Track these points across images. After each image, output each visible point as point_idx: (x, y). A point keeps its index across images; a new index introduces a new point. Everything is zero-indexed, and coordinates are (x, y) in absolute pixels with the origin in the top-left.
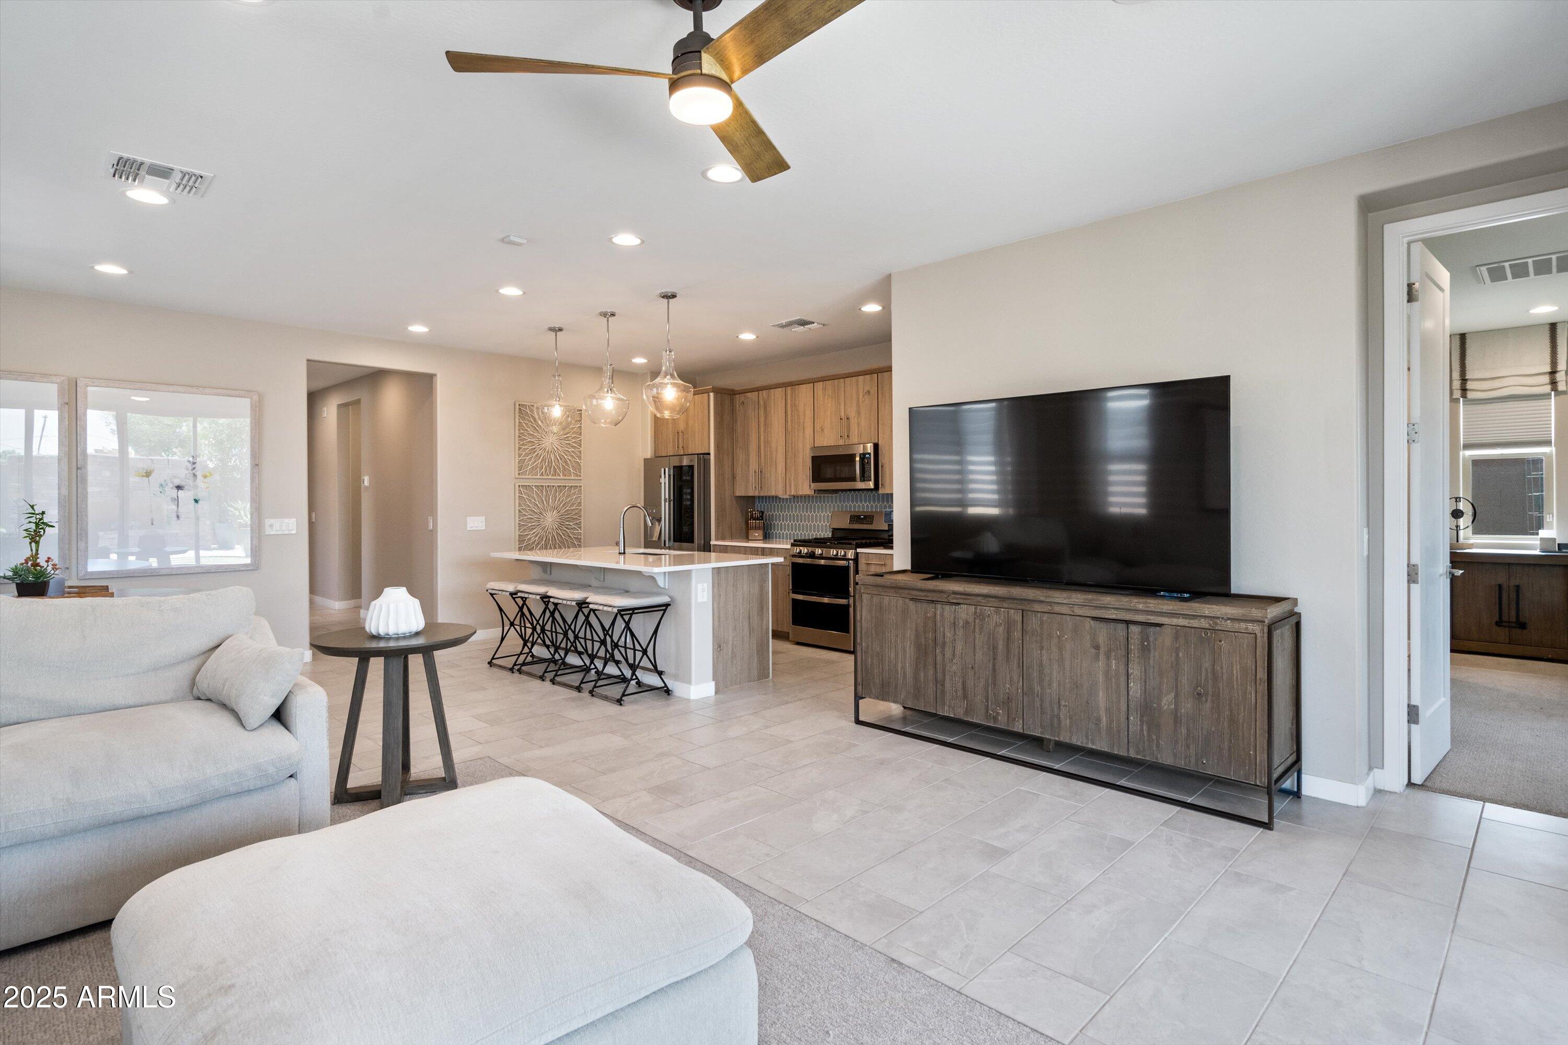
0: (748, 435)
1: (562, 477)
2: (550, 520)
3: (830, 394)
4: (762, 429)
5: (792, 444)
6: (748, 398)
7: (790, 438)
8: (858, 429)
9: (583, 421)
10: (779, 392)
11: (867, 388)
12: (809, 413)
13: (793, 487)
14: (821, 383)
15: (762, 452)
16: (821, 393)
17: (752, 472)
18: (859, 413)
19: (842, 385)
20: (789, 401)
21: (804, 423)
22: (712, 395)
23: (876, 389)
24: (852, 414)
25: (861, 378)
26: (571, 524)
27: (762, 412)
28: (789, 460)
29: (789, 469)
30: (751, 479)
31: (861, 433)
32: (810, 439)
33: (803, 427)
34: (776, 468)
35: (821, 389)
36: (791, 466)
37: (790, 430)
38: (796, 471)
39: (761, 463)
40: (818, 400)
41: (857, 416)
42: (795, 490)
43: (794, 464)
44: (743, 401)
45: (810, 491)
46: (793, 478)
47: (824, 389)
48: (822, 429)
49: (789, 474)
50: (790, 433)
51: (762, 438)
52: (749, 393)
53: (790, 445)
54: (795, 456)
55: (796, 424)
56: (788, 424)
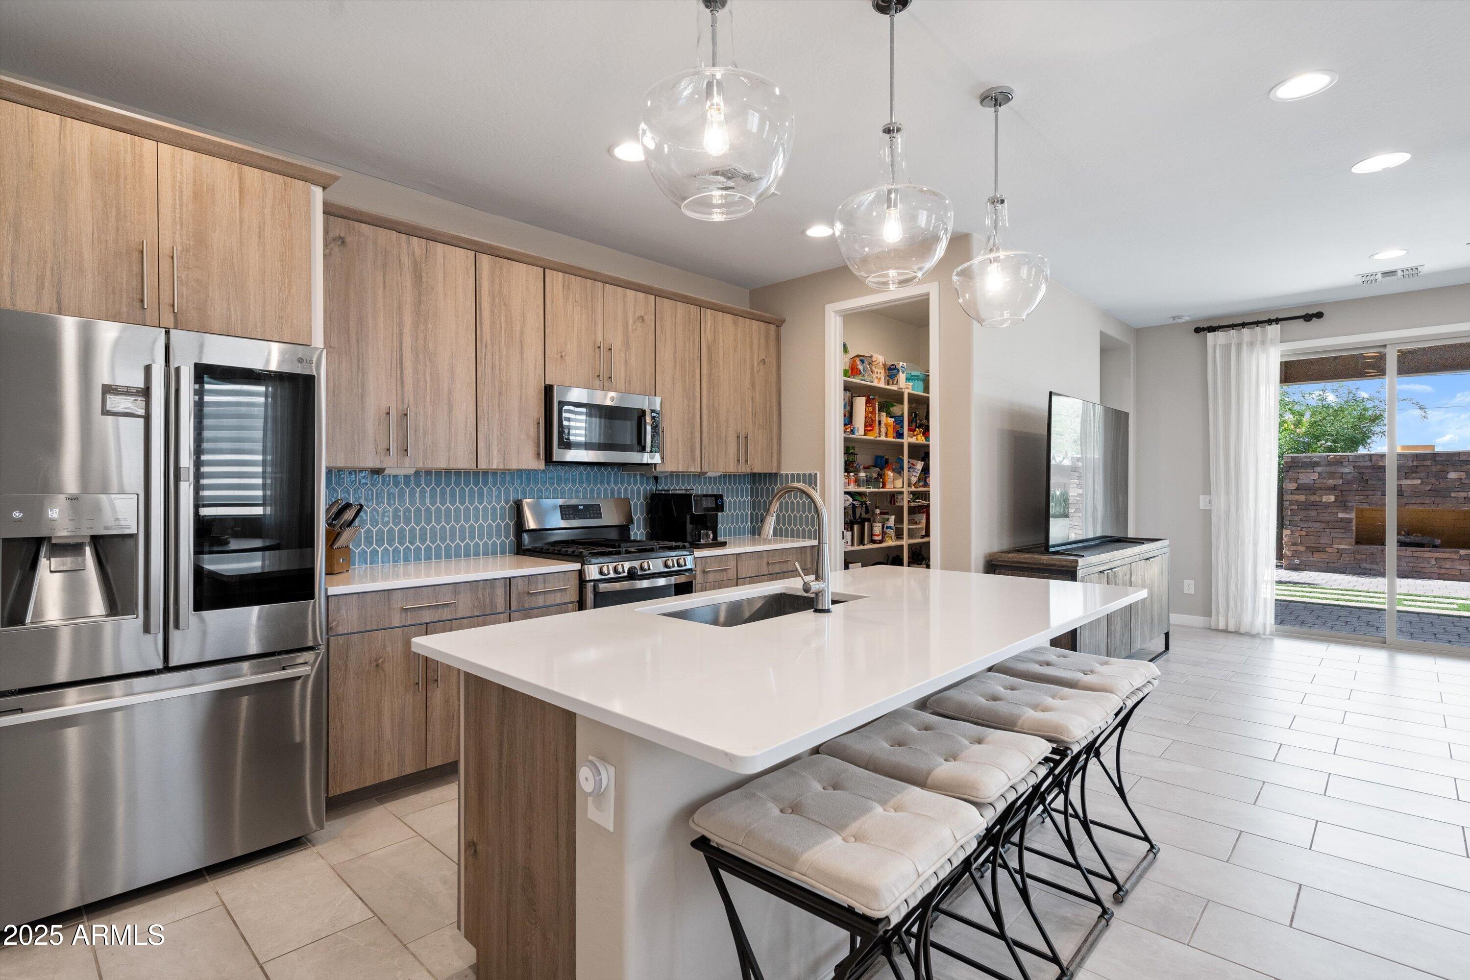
0: (361, 321)
3: (578, 299)
4: (407, 319)
5: (493, 368)
6: (359, 234)
7: (489, 357)
8: (626, 370)
10: (459, 257)
11: (639, 313)
12: (534, 320)
13: (495, 452)
14: (560, 274)
15: (409, 372)
16: (561, 293)
17: (371, 412)
18: (627, 346)
19: (600, 293)
20: (485, 284)
21: (521, 333)
22: (318, 193)
23: (654, 317)
24: (617, 343)
25: (630, 293)
27: (407, 281)
28: (485, 399)
29: (486, 417)
30: (370, 427)
31: (630, 378)
32: (535, 368)
33: (521, 342)
34: (450, 411)
35: (561, 286)
36: (490, 412)
37: (489, 342)
38: (504, 423)
39: (403, 395)
40: (553, 302)
41: (624, 349)
42: (502, 461)
43: (497, 410)
44: (342, 235)
45: (537, 463)
46: (495, 435)
47: (567, 287)
48: (561, 356)
49: (486, 427)
50: (489, 347)
51: (408, 340)
52: (363, 225)
53: (488, 370)
54: (500, 393)
55: (503, 331)
56: (481, 327)
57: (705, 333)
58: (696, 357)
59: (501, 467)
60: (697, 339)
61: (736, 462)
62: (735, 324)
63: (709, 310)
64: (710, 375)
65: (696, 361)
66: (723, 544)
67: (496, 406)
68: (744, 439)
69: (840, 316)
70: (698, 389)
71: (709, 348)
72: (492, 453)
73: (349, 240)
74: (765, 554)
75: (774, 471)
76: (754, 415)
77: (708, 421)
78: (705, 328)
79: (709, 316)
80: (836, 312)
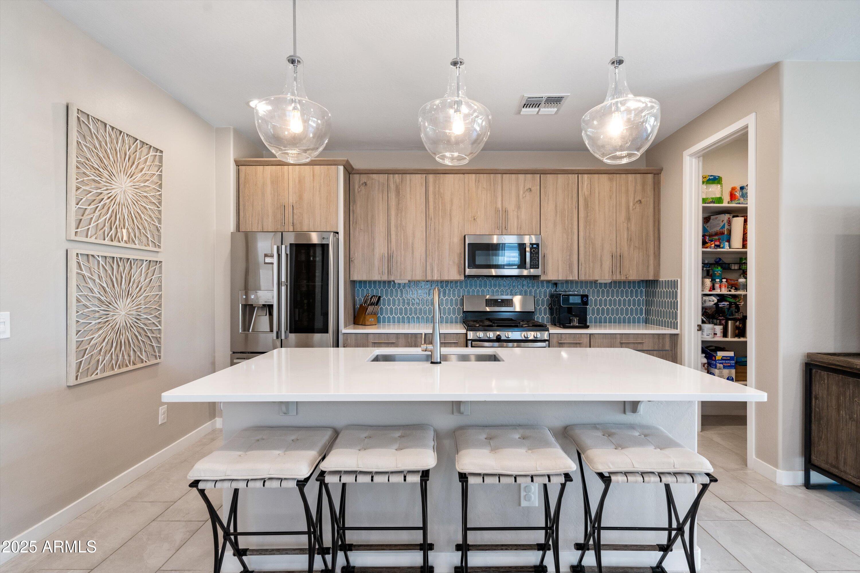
0: (373, 217)
1: (137, 246)
2: (123, 313)
3: (485, 186)
4: (393, 212)
5: (435, 230)
6: (372, 179)
7: (432, 224)
8: (518, 222)
9: (164, 168)
10: (418, 179)
11: (528, 186)
12: (458, 202)
13: (436, 272)
14: (474, 175)
15: (393, 237)
16: (474, 184)
17: (377, 256)
18: (519, 207)
19: (500, 181)
20: (431, 189)
21: (450, 210)
22: (341, 168)
23: (539, 187)
24: (511, 207)
25: (521, 177)
26: (149, 317)
27: (393, 195)
28: (430, 245)
29: (431, 254)
30: (376, 263)
31: (521, 225)
32: (459, 227)
33: (450, 214)
34: (413, 253)
35: (474, 181)
36: (433, 252)
37: (433, 217)
38: (440, 257)
39: (391, 247)
40: (469, 190)
41: (516, 210)
42: (439, 275)
43: (437, 250)
44: (365, 181)
45: (459, 276)
46: (436, 262)
47: (478, 181)
48: (474, 219)
49: (431, 259)
50: (433, 219)
51: (393, 222)
52: (374, 175)
53: (432, 231)
54: (439, 242)
55: (440, 211)
56: (429, 210)
57: (582, 190)
58: (574, 207)
59: (439, 279)
60: (575, 195)
61: (611, 273)
62: (611, 180)
63: (586, 175)
64: (587, 216)
65: (574, 210)
66: (587, 327)
67: (437, 249)
68: (619, 257)
69: (695, 158)
70: (576, 227)
71: (586, 200)
72: (434, 272)
73: (368, 183)
74: (618, 336)
75: (651, 278)
76: (630, 240)
77: (585, 247)
78: (582, 187)
79: (586, 179)
80: (691, 155)
